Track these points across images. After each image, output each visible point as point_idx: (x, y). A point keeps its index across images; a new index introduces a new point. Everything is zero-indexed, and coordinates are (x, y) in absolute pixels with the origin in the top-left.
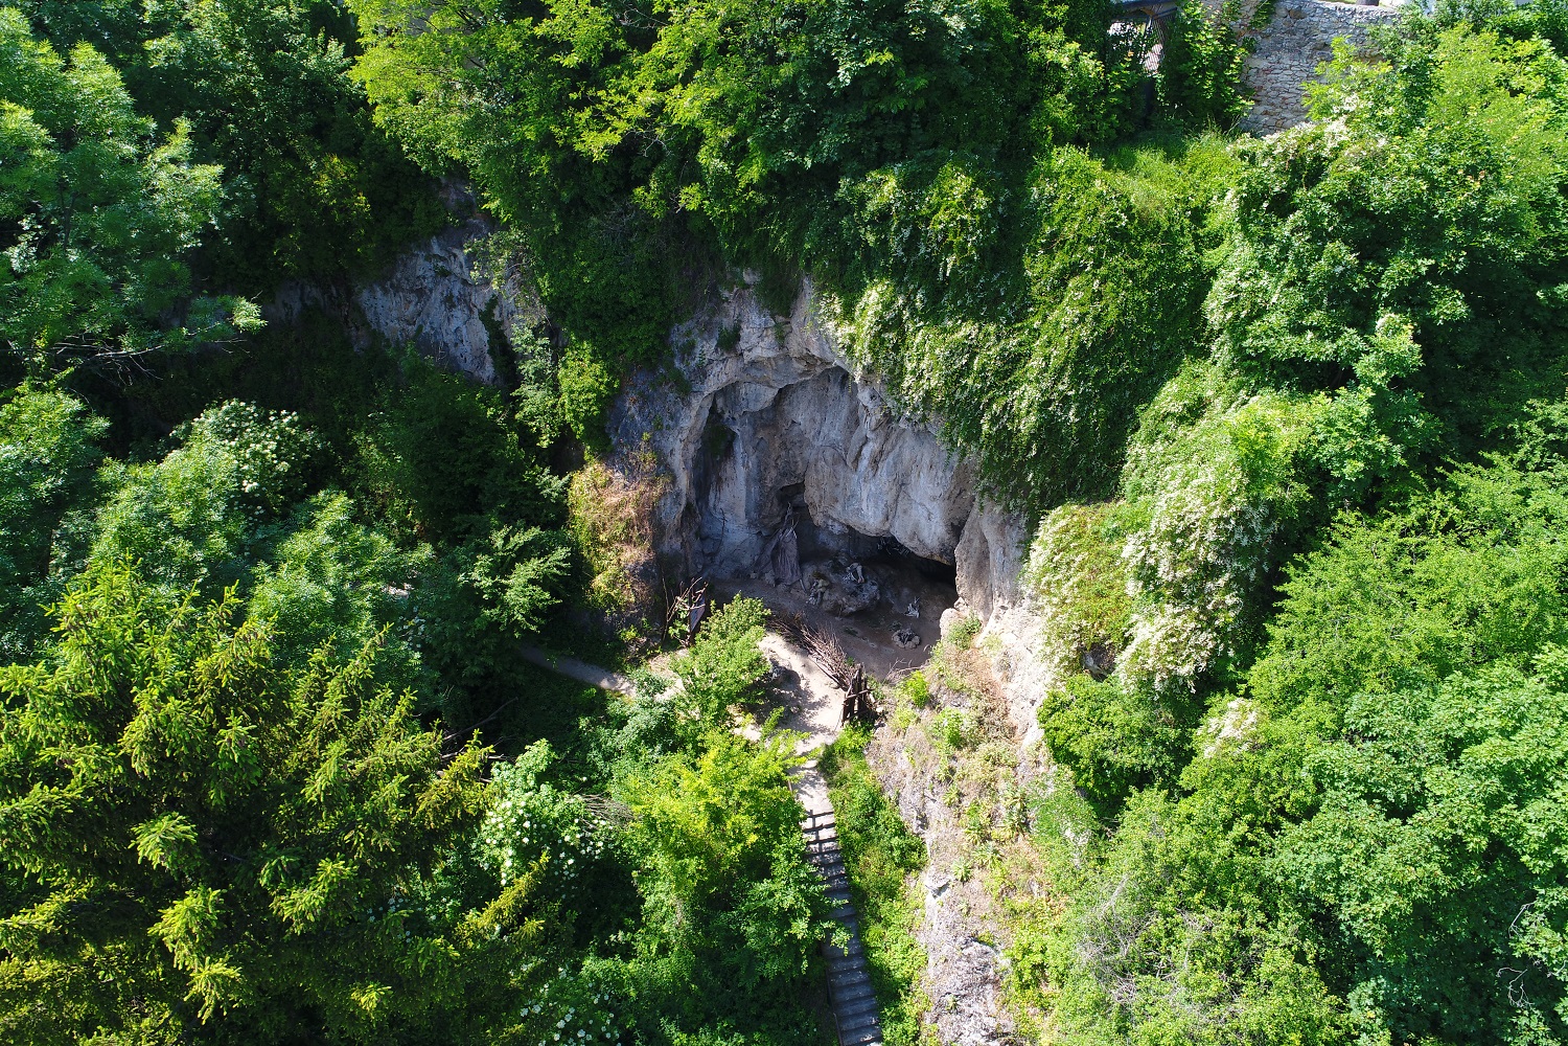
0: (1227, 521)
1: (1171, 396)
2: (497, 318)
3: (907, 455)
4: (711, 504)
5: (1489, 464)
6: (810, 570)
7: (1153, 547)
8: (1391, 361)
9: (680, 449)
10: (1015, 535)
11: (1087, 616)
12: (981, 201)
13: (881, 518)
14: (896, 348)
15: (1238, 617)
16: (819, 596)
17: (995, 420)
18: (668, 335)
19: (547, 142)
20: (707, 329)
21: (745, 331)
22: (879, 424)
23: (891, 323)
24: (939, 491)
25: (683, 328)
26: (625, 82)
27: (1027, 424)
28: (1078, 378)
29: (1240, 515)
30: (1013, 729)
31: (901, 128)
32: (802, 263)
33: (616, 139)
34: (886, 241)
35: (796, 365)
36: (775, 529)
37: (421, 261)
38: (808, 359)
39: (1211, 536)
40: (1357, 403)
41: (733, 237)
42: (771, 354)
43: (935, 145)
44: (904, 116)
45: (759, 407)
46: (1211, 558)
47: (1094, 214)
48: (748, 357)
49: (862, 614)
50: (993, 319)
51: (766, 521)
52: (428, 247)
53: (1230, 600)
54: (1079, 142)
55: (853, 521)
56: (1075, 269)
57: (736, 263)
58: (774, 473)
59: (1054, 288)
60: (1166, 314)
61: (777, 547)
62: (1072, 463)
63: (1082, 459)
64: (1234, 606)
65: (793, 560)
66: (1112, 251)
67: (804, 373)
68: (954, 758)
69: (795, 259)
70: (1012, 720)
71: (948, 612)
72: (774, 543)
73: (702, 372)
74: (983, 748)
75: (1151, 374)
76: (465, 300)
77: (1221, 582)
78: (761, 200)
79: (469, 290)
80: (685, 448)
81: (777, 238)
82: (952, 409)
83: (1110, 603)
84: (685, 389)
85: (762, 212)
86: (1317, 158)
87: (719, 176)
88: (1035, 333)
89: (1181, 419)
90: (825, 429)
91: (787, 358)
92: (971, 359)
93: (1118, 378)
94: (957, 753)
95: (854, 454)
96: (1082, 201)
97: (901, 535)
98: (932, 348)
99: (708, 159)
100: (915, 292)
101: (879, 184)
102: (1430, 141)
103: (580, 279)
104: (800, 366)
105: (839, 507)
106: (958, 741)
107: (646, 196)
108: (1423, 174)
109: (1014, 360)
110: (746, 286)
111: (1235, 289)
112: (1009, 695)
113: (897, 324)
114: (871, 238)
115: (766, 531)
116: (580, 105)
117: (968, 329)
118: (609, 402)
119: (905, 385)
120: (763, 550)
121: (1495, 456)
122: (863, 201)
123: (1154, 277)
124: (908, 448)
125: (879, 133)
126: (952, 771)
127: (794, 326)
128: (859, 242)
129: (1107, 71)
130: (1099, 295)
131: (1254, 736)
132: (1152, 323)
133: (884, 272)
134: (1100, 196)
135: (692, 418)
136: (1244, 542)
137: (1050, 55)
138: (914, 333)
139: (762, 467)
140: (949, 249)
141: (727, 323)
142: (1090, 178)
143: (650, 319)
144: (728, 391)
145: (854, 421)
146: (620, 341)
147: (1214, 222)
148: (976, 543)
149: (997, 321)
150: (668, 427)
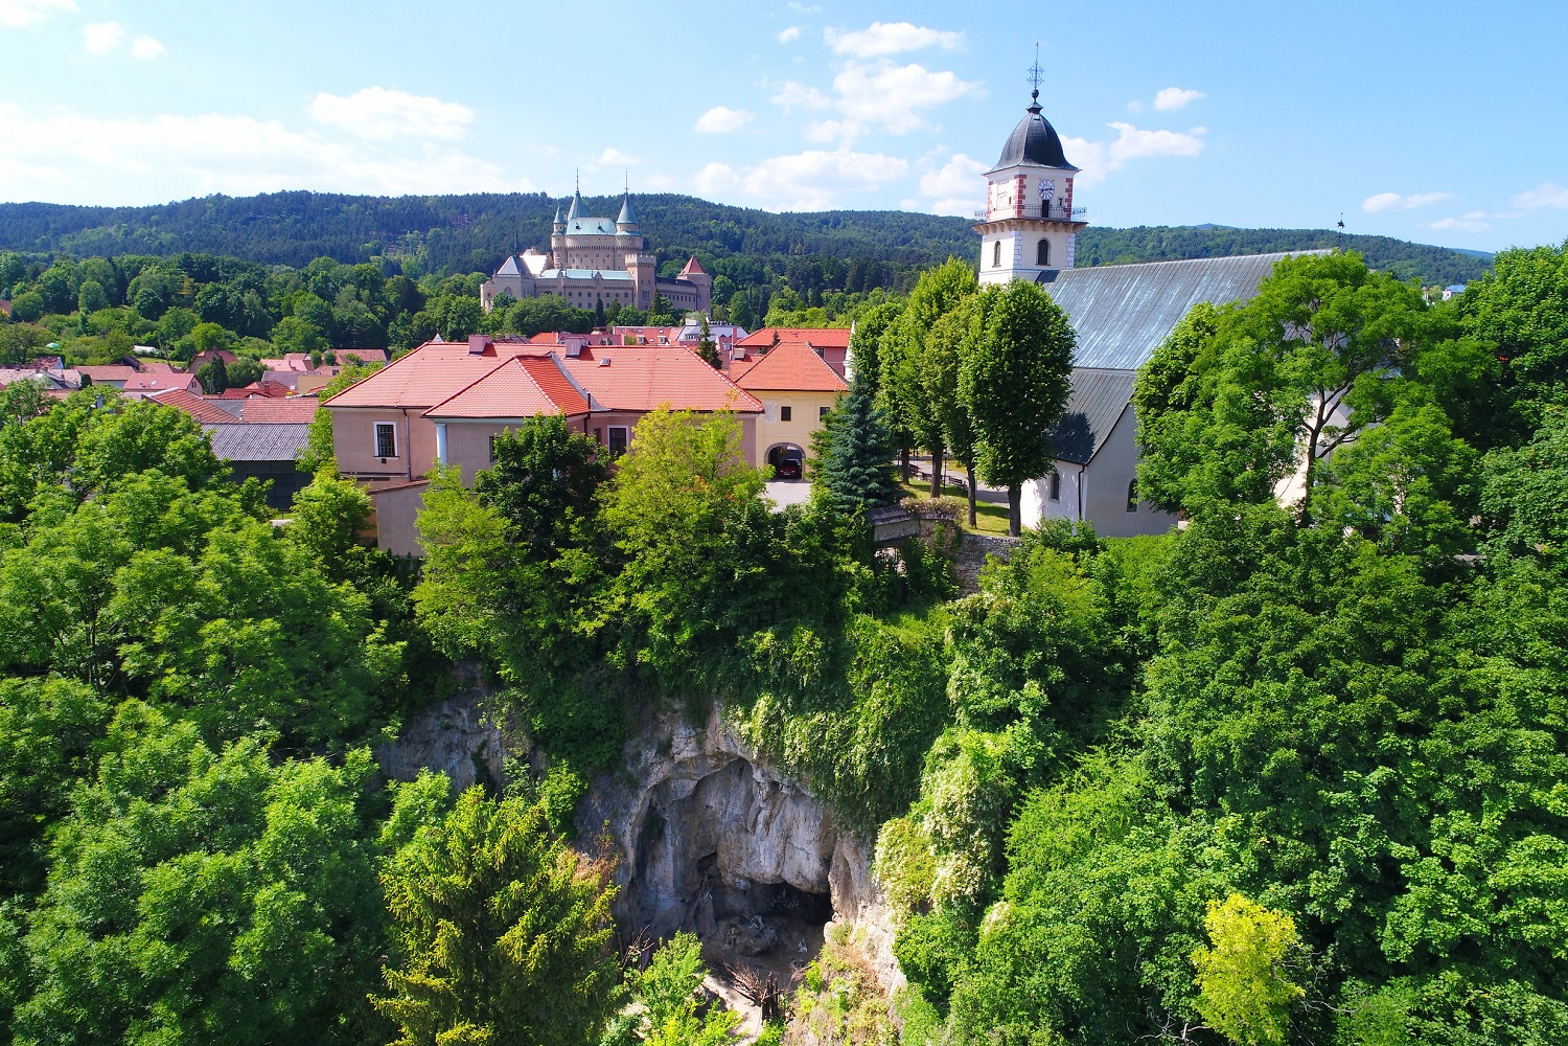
0: (971, 795)
1: (939, 745)
2: (484, 757)
3: (788, 815)
4: (647, 879)
5: (1092, 752)
6: (723, 924)
7: (938, 819)
8: (1034, 703)
9: (629, 832)
10: (864, 852)
11: (914, 883)
12: (819, 644)
13: (775, 866)
14: (778, 733)
15: (990, 854)
16: (732, 942)
17: (842, 769)
18: (622, 749)
19: (553, 628)
20: (649, 743)
21: (676, 740)
22: (768, 796)
23: (773, 719)
24: (813, 836)
25: (633, 743)
26: (604, 593)
27: (861, 769)
28: (885, 739)
29: (978, 791)
30: (882, 990)
31: (770, 608)
32: (715, 690)
33: (601, 624)
34: (767, 670)
35: (709, 761)
36: (695, 895)
37: (432, 719)
38: (718, 755)
39: (965, 805)
40: (1025, 727)
41: (670, 678)
42: (694, 754)
43: (789, 617)
44: (771, 602)
45: (684, 795)
46: (969, 820)
47: (881, 647)
48: (677, 758)
49: (765, 953)
50: (833, 709)
51: (689, 888)
52: (440, 708)
53: (984, 844)
54: (867, 611)
55: (755, 872)
56: (875, 678)
57: (671, 695)
58: (694, 847)
59: (865, 689)
60: (929, 700)
61: (698, 908)
62: (891, 792)
63: (896, 788)
64: (987, 847)
65: (712, 918)
66: (894, 667)
67: (716, 767)
68: (845, 1018)
69: (710, 688)
70: (881, 984)
71: (828, 924)
72: (696, 905)
73: (646, 773)
74: (865, 1004)
75: (927, 734)
76: (462, 747)
77: (977, 834)
78: (688, 655)
79: (465, 738)
80: (633, 831)
81: (698, 677)
82: (816, 766)
83: (924, 872)
84: (634, 785)
85: (689, 662)
86: (982, 609)
87: (662, 643)
88: (858, 715)
89: (947, 757)
90: (730, 810)
91: (703, 756)
92: (824, 734)
93: (909, 736)
94: (847, 1014)
95: (753, 818)
96: (873, 641)
97: (789, 876)
98: (800, 730)
99: (655, 632)
100: (786, 698)
101: (760, 639)
102: (1028, 599)
103: (566, 715)
104: (711, 762)
105: (744, 864)
106: (846, 1006)
107: (615, 658)
108: (1028, 613)
109: (848, 732)
110: (676, 711)
111: (959, 680)
112: (876, 967)
113: (778, 717)
114: (758, 668)
115: (688, 895)
116: (576, 607)
117: (819, 716)
118: (580, 799)
119: (786, 754)
120: (687, 913)
121: (1096, 748)
122: (753, 648)
123: (919, 680)
124: (789, 810)
125: (758, 611)
126: (844, 1027)
127: (709, 734)
128: (751, 671)
129: (875, 575)
130: (890, 691)
131: (1010, 918)
132: (922, 704)
133: (768, 688)
134: (882, 638)
135: (638, 808)
136: (984, 808)
137: (845, 568)
138: (788, 722)
139: (685, 843)
140: (804, 671)
141: (663, 737)
142: (876, 629)
143: (611, 738)
144: (661, 788)
145: (750, 798)
146: (589, 756)
147: (947, 651)
148: (841, 868)
149: (836, 711)
150: (622, 814)
